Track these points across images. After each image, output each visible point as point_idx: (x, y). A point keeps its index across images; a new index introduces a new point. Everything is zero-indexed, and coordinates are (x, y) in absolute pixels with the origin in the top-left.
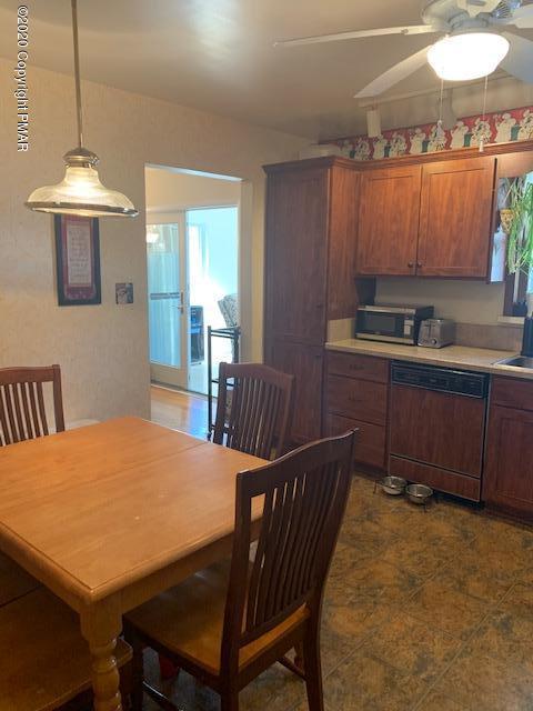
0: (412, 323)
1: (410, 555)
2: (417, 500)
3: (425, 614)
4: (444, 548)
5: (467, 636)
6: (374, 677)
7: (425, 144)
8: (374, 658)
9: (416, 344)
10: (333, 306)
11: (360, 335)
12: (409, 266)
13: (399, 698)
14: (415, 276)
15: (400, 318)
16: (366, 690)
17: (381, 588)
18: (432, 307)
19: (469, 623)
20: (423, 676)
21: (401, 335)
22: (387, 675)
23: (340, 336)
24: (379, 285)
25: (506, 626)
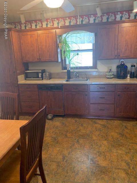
0: (41, 74)
1: (52, 133)
2: (50, 119)
3: (61, 146)
4: (60, 128)
5: (71, 147)
6: (54, 166)
7: (36, 25)
8: (53, 161)
9: (43, 80)
10: (18, 72)
11: (27, 79)
12: (38, 59)
13: (61, 169)
14: (40, 62)
15: (38, 73)
16: (53, 170)
17: (48, 143)
18: (45, 70)
19: (71, 144)
20: (65, 161)
21: (39, 78)
22: (57, 164)
23: (21, 80)
24: (29, 65)
25: (78, 141)
